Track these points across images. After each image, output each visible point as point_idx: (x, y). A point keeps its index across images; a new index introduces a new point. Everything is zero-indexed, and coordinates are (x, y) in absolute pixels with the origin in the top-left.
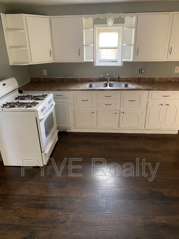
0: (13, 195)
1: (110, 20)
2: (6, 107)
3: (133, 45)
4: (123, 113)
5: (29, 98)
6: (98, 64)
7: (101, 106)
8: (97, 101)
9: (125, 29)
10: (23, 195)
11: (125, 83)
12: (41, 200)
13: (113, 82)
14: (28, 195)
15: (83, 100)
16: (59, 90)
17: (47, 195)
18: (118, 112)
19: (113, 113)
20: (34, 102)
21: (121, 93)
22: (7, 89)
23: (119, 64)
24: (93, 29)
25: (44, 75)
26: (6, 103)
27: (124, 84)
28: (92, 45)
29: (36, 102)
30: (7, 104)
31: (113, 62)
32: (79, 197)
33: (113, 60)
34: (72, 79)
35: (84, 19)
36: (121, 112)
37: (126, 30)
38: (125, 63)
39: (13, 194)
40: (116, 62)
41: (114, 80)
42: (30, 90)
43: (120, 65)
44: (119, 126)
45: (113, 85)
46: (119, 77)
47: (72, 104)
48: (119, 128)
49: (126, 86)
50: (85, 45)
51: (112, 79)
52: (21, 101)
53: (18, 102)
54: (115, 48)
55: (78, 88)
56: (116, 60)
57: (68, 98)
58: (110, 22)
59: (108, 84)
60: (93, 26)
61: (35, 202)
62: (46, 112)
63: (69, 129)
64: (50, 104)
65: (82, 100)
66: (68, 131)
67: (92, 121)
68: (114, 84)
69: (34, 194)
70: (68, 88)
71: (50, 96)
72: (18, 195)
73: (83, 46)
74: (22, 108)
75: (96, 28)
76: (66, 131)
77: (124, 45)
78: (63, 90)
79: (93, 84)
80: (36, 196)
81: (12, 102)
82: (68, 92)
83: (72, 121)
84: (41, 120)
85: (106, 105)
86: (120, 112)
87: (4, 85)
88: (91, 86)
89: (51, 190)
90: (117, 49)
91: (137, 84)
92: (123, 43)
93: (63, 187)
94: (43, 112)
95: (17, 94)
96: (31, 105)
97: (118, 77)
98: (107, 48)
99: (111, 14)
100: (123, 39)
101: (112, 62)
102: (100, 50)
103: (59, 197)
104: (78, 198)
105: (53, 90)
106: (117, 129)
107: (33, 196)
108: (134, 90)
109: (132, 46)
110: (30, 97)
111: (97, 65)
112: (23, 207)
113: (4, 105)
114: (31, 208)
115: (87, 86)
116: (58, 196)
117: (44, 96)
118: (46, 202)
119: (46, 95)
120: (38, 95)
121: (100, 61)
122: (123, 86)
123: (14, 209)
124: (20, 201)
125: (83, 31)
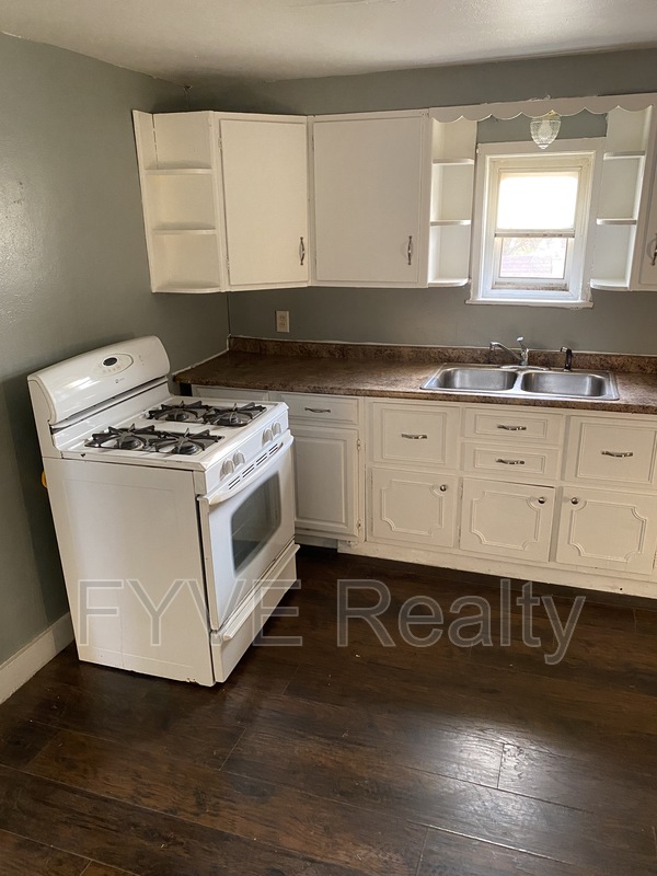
0: (74, 791)
1: (545, 126)
2: (100, 447)
3: (634, 222)
4: (575, 503)
5: (196, 414)
6: (485, 294)
7: (478, 465)
8: (463, 444)
9: (606, 157)
10: (106, 800)
11: (593, 378)
12: (167, 840)
13: (544, 370)
14: (122, 806)
15: (406, 436)
16: (317, 391)
17: (196, 821)
18: (550, 495)
19: (531, 499)
20: (207, 432)
21: (569, 417)
22: (118, 377)
23: (575, 297)
24: (472, 162)
25: (279, 329)
26: (107, 431)
27: (588, 380)
28: (468, 222)
29: (211, 434)
30: (110, 434)
31: (553, 289)
32: (319, 859)
33: (551, 282)
34: (379, 349)
35: (436, 123)
36: (566, 500)
37: (610, 160)
38: (597, 295)
39: (74, 786)
40: (565, 289)
41: (548, 362)
42: (217, 384)
43: (580, 301)
44: (552, 557)
45: (541, 379)
46: (569, 352)
47: (362, 446)
48: (552, 565)
49: (598, 388)
50: (433, 224)
51: (542, 358)
52: (163, 426)
53: (149, 428)
54: (560, 236)
55: (392, 384)
56: (564, 282)
57: (349, 422)
58: (544, 134)
59: (521, 375)
60: (476, 148)
61: (141, 841)
62: (246, 473)
63: (348, 544)
64: (270, 445)
65: (403, 436)
66: (342, 549)
67: (440, 523)
68: (547, 379)
69: (148, 804)
70: (356, 386)
71: (277, 413)
72: (90, 796)
73: (426, 224)
74: (154, 455)
75: (488, 158)
76: (334, 547)
77: (599, 222)
78: (331, 392)
79: (458, 373)
80: (153, 814)
81: (129, 426)
82: (350, 401)
83: (357, 515)
84: (215, 507)
85: (501, 461)
86: (560, 499)
87: (110, 362)
88: (447, 381)
89: (214, 800)
90: (571, 240)
91: (646, 382)
92: (594, 213)
93: (264, 794)
94: (230, 477)
95: (162, 396)
96: (189, 444)
97: (565, 349)
98: (528, 235)
99: (547, 99)
100: (597, 197)
101: (547, 289)
102: (498, 240)
103: (238, 837)
104: (313, 861)
105: (296, 388)
106: (545, 565)
107: (140, 810)
108: (626, 408)
109: (634, 227)
110: (201, 412)
111: (480, 298)
112: (90, 855)
113: (99, 438)
114: (120, 865)
115: (430, 380)
116: (237, 833)
117: (251, 412)
118: (180, 850)
119: (261, 409)
120: (231, 405)
121: (497, 285)
122: (582, 388)
123: (59, 856)
124: (90, 826)
125: (430, 167)
